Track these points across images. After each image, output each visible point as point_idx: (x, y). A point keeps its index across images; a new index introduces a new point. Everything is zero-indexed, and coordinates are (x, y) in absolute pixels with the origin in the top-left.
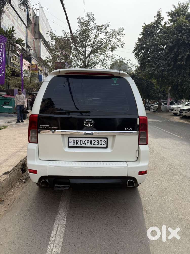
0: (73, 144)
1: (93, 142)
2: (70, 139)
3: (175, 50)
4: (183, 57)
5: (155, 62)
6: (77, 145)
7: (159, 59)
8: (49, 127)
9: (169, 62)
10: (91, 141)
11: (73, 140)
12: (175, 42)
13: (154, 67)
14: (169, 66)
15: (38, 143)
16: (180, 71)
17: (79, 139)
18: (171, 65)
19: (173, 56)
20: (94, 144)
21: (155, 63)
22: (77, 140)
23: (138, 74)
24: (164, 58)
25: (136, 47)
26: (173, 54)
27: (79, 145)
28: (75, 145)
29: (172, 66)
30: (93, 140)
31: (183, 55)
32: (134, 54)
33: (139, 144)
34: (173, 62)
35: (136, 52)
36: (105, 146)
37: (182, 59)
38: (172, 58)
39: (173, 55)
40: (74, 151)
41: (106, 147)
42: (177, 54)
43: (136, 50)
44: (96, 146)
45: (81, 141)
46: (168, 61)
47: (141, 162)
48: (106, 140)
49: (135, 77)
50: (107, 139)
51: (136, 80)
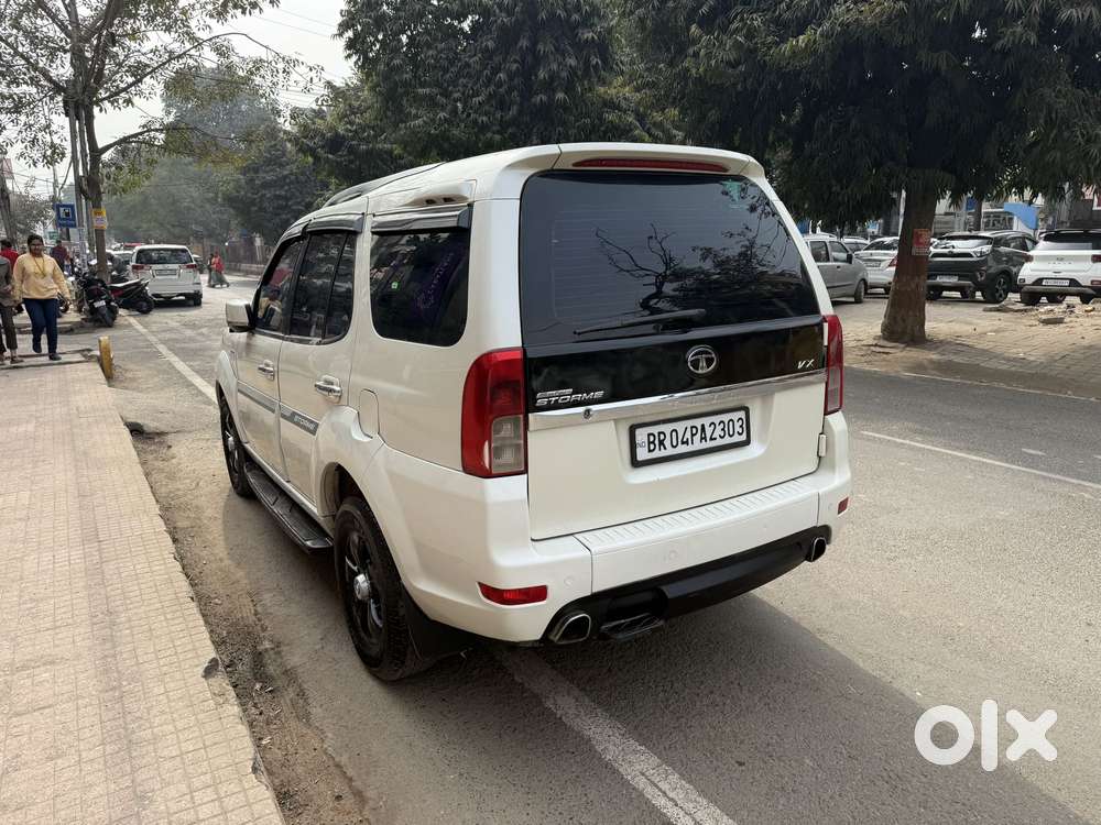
0: (650, 451)
1: (709, 431)
2: (638, 432)
3: (524, 43)
4: (553, 77)
5: (446, 85)
6: (663, 453)
7: (458, 75)
8: (571, 395)
9: (502, 90)
10: (703, 426)
11: (649, 435)
12: (522, 12)
13: (443, 108)
14: (503, 105)
15: (526, 471)
16: (546, 129)
17: (667, 428)
18: (512, 103)
19: (514, 66)
20: (711, 439)
21: (446, 90)
22: (659, 433)
23: (356, 131)
24: (481, 72)
25: (349, 12)
26: (518, 58)
27: (670, 451)
28: (657, 454)
29: (514, 110)
30: (706, 421)
31: (554, 66)
32: (342, 42)
33: (826, 413)
34: (516, 93)
35: (350, 34)
36: (744, 437)
37: (551, 84)
38: (511, 76)
39: (516, 61)
40: (655, 479)
41: (747, 442)
42: (529, 59)
43: (353, 26)
44: (719, 442)
45: (674, 434)
46: (500, 84)
47: (837, 474)
48: (742, 414)
49: (342, 144)
50: (747, 410)
51: (352, 157)
